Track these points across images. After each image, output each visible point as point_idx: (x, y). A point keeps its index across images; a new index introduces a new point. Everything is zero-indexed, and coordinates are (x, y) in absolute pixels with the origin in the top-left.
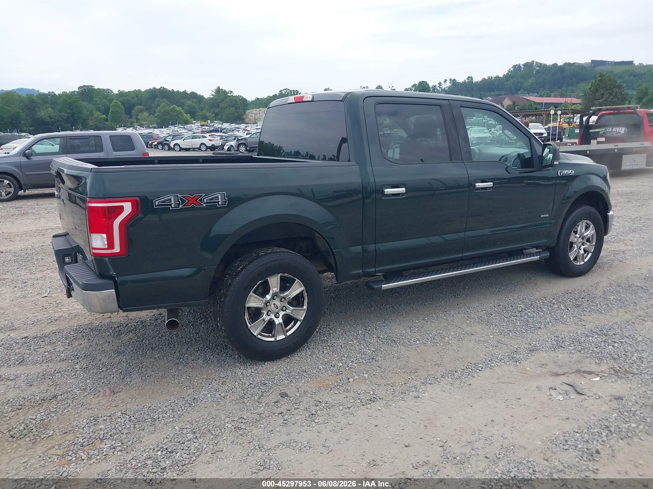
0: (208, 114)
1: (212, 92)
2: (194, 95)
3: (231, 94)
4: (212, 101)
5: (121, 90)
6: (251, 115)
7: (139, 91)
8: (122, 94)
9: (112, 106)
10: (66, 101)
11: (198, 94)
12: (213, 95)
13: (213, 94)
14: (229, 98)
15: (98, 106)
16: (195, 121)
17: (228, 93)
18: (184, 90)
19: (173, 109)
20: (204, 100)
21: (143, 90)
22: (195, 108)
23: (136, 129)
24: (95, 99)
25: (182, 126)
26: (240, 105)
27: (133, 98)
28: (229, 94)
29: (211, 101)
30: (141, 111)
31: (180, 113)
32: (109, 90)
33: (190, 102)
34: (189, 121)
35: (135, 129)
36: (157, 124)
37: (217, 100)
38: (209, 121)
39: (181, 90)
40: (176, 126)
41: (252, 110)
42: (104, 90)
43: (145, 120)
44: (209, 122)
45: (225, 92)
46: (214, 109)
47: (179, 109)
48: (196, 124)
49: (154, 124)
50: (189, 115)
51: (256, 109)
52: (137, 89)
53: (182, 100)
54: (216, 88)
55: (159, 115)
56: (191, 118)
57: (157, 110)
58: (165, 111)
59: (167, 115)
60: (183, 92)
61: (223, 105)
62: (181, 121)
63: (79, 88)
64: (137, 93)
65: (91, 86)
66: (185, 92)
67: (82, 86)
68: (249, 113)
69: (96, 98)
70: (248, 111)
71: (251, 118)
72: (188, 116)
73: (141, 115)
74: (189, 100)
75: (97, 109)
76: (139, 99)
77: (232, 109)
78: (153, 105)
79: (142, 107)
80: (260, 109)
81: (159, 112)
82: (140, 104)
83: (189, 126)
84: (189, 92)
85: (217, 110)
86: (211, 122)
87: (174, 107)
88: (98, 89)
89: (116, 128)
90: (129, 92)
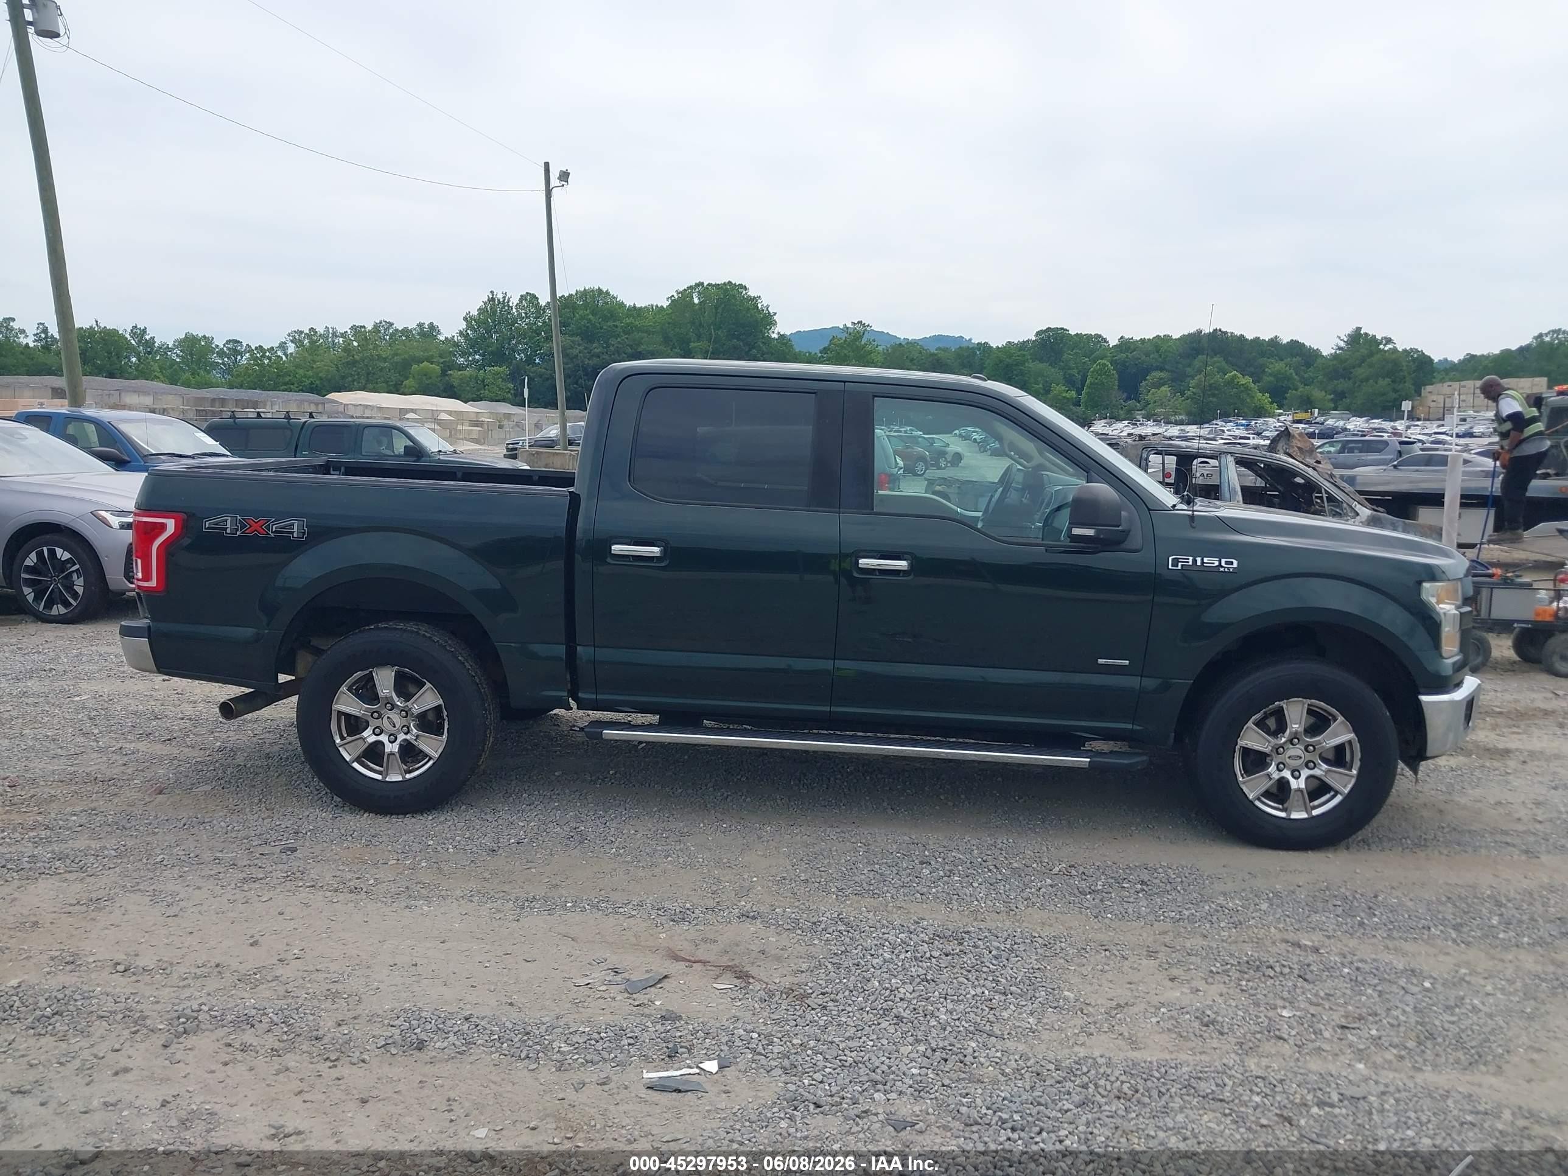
0: (1317, 394)
1: (1338, 341)
2: (1295, 347)
3: (1390, 346)
4: (1335, 362)
5: (1126, 337)
6: (1434, 398)
7: (1167, 338)
8: (1126, 345)
9: (1093, 372)
10: (1001, 361)
11: (1307, 344)
12: (1340, 348)
13: (1342, 344)
14: (1379, 356)
15: (1069, 372)
16: (1281, 411)
17: (1381, 343)
18: (1272, 336)
19: (1231, 383)
20: (1319, 361)
21: (1176, 336)
22: (1289, 378)
23: (1136, 424)
24: (1066, 356)
25: (1244, 422)
26: (1406, 374)
27: (1147, 355)
28: (1381, 347)
29: (1331, 363)
30: (1158, 385)
31: (1247, 388)
32: (1100, 336)
33: (1279, 366)
34: (1266, 410)
35: (1133, 424)
36: (1189, 414)
37: (1347, 359)
38: (1316, 411)
39: (1266, 336)
40: (1230, 421)
41: (1439, 385)
42: (1089, 336)
43: (1161, 405)
44: (1316, 415)
45: (1373, 341)
46: (1336, 382)
47: (1247, 380)
48: (1282, 418)
49: (1180, 414)
50: (1267, 395)
51: (1450, 383)
52: (1162, 335)
53: (1262, 361)
54: (1349, 330)
55: (1194, 394)
56: (1272, 403)
57: (1193, 383)
58: (1210, 385)
59: (1214, 395)
60: (1271, 340)
61: (1361, 372)
62: (1246, 410)
63: (1038, 333)
64: (1160, 344)
65: (1062, 329)
66: (1274, 342)
67: (1044, 328)
68: (1430, 392)
69: (1070, 354)
70: (1429, 388)
71: (1433, 404)
72: (1266, 399)
73: (1153, 394)
74: (1282, 360)
75: (1065, 378)
76: (1160, 356)
77: (1383, 383)
78: (1188, 370)
79: (1163, 375)
80: (1463, 383)
81: (1197, 386)
82: (1162, 369)
83: (1261, 421)
84: (1284, 342)
85: (1342, 385)
86: (1321, 414)
87: (1235, 376)
88: (1077, 335)
89: (1095, 420)
90: (1143, 341)
